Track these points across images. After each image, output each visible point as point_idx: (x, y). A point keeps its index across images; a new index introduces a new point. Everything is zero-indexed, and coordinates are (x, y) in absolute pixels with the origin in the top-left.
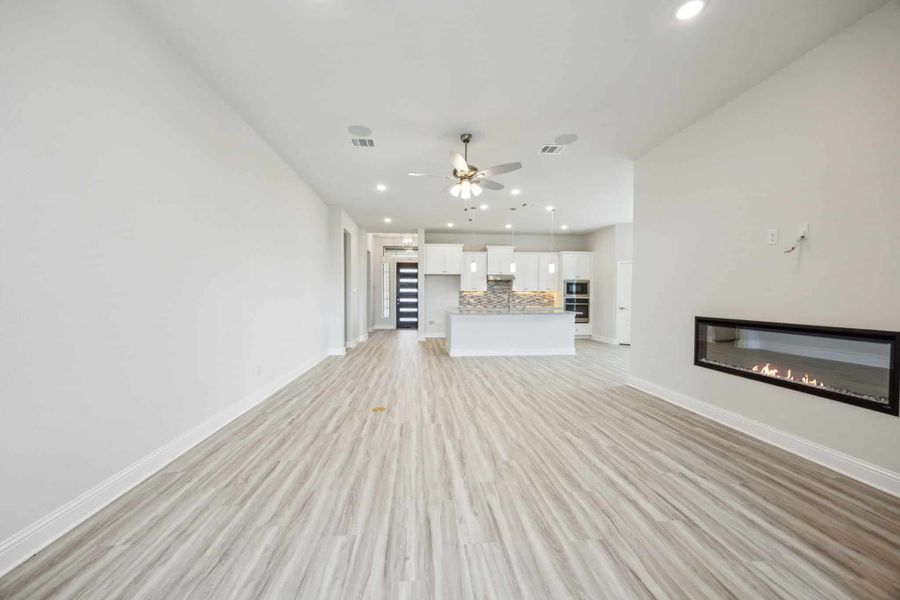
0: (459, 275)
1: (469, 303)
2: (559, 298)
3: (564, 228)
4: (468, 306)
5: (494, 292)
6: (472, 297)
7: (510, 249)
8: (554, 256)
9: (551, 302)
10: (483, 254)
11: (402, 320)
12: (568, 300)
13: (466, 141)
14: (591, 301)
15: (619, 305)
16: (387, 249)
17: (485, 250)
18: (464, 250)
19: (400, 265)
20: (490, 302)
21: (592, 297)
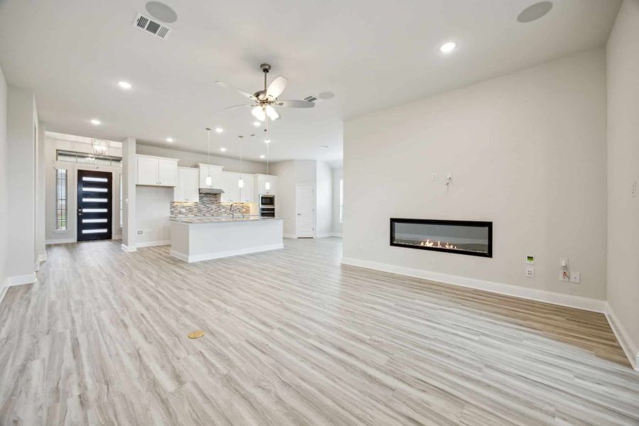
0: (173, 187)
1: (180, 213)
2: (255, 207)
3: (263, 157)
4: (180, 216)
5: (203, 203)
6: (184, 207)
7: (220, 168)
8: (250, 177)
9: (248, 211)
10: (195, 170)
11: (84, 232)
12: (263, 209)
13: (266, 71)
14: (276, 210)
15: (297, 212)
16: (60, 153)
17: (196, 166)
18: (178, 165)
19: (81, 173)
20: (200, 211)
21: (277, 206)
